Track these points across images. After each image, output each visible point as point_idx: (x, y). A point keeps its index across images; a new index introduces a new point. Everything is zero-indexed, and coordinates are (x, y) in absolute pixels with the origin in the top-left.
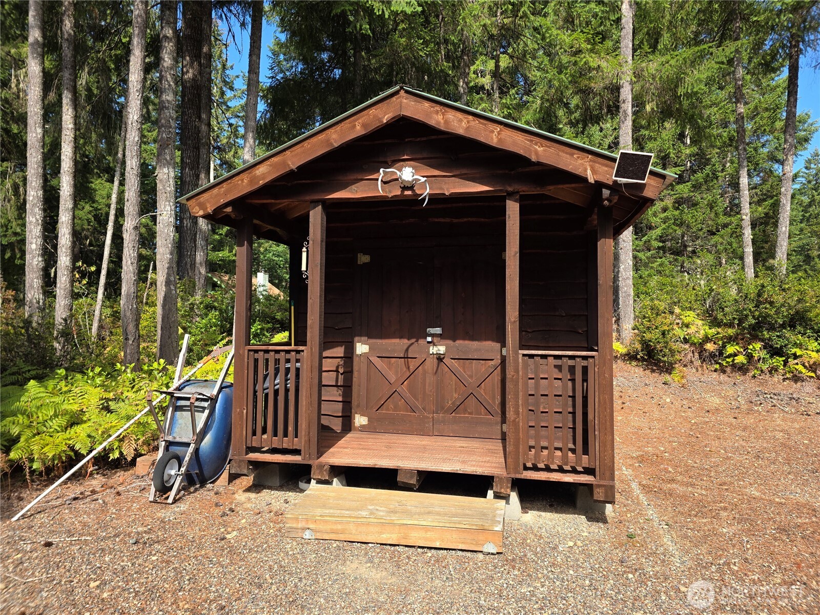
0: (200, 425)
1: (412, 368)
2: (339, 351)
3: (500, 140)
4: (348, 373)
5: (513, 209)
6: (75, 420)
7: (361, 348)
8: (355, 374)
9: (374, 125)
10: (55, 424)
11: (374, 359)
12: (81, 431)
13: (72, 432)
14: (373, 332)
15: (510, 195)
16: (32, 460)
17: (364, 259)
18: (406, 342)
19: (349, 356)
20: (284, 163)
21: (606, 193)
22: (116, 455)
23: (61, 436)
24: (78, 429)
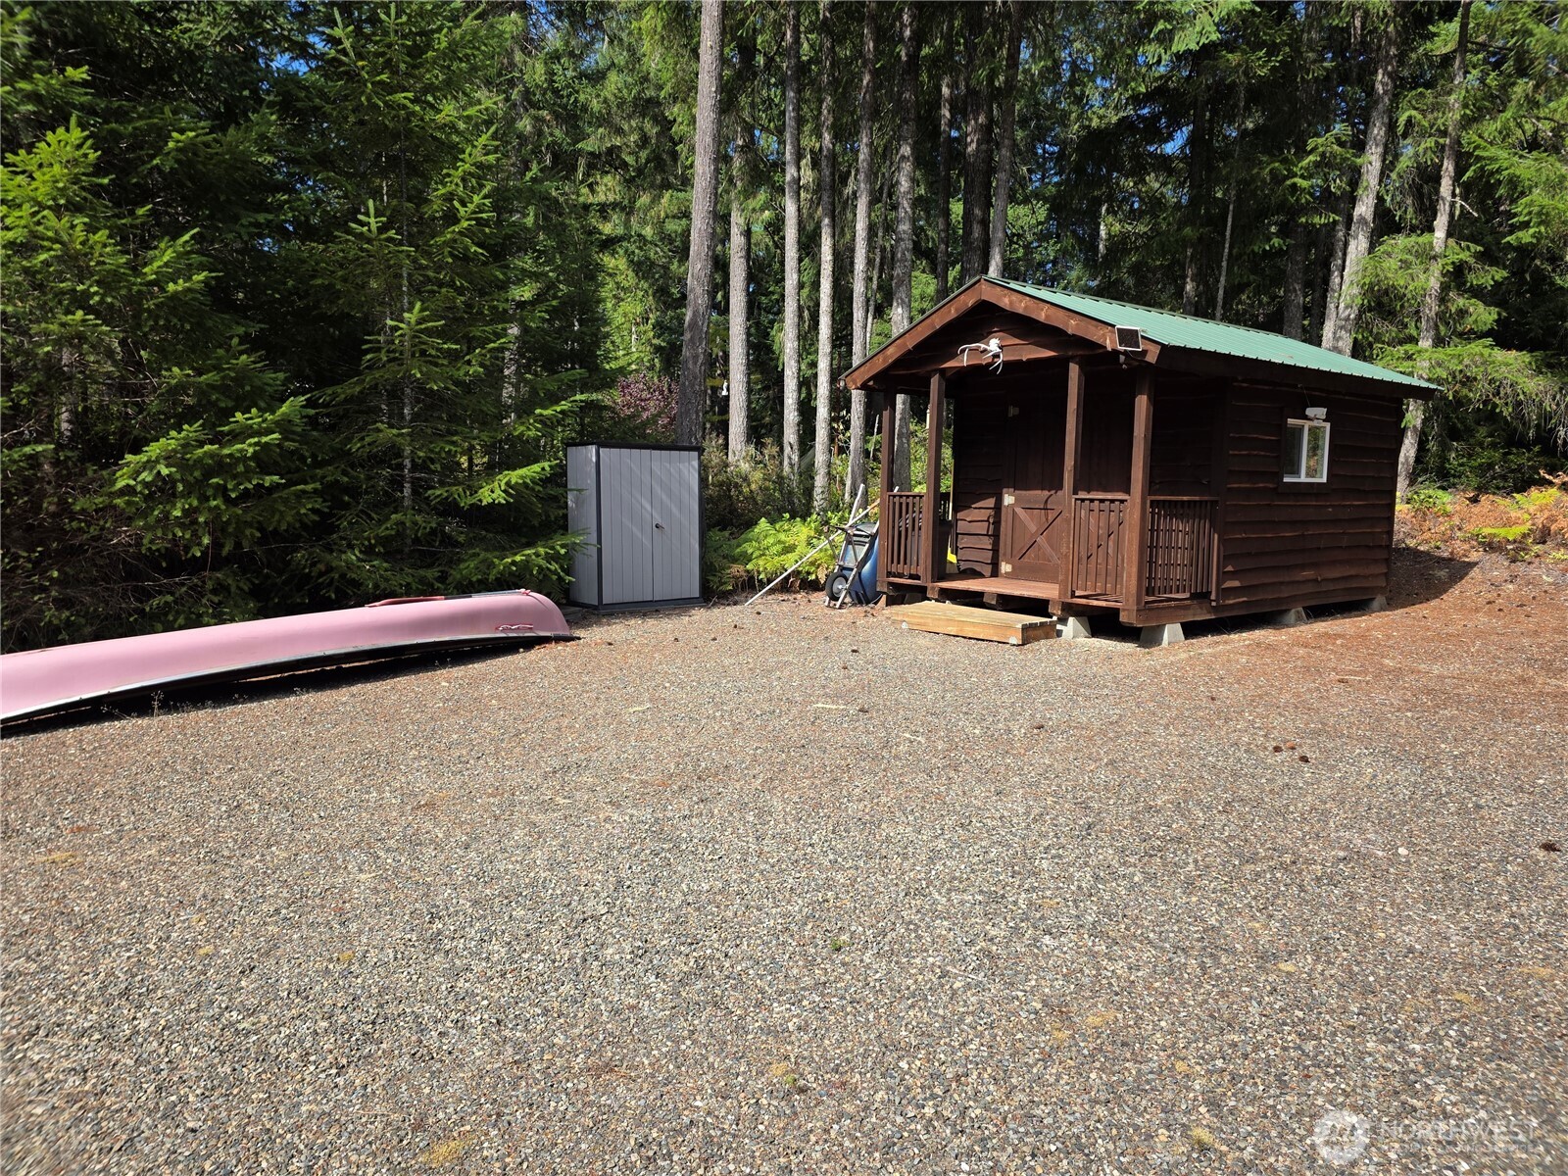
0: (861, 556)
1: (1050, 519)
2: (990, 502)
3: (1047, 316)
4: (997, 523)
5: (1074, 370)
6: (789, 549)
7: (1008, 499)
8: (1003, 524)
9: (963, 309)
10: (775, 549)
11: (1018, 510)
12: (792, 557)
13: (783, 557)
14: (1018, 485)
15: (1071, 359)
16: (759, 573)
17: (1013, 411)
18: (1046, 493)
19: (998, 507)
20: (905, 344)
21: (1122, 358)
22: (813, 577)
23: (777, 559)
24: (790, 555)
